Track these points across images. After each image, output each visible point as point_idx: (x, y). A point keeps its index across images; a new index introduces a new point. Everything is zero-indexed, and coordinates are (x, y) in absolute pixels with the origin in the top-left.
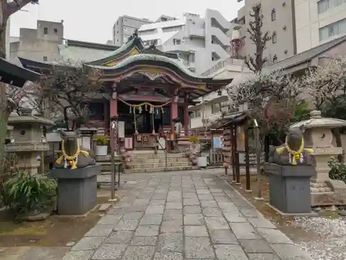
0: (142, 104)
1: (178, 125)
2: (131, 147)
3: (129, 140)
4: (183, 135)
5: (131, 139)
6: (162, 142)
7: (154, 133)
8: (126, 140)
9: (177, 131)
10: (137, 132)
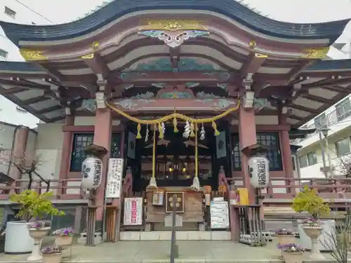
0: (166, 118)
1: (257, 163)
2: (139, 222)
3: (134, 204)
4: (283, 191)
5: (139, 201)
6: (220, 212)
7: (196, 184)
8: (128, 201)
9: (255, 181)
10: (153, 183)
